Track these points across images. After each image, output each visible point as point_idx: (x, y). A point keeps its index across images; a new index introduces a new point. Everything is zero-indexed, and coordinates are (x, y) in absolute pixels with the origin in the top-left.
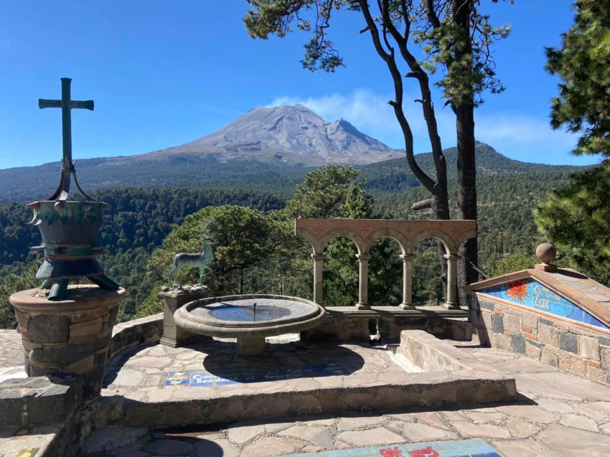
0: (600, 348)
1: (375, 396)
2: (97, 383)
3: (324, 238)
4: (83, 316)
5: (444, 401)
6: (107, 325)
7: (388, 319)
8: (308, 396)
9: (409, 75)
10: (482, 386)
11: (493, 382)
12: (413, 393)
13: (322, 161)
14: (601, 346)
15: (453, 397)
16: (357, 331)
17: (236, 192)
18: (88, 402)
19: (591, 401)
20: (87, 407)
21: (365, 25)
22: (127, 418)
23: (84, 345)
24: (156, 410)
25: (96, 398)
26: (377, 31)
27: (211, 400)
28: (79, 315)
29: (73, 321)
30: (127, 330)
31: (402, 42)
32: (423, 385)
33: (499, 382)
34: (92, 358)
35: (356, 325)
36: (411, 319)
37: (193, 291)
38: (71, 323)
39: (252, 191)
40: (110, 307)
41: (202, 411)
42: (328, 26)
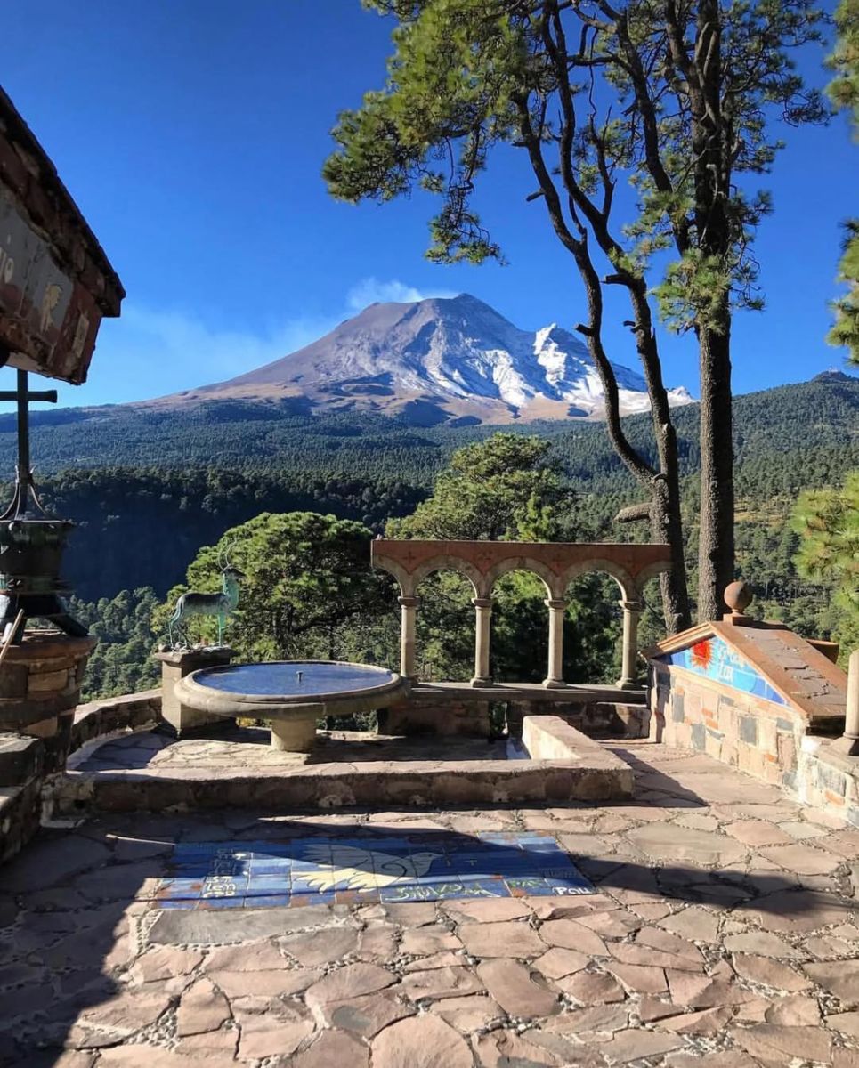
0: (779, 735)
1: (430, 785)
2: (62, 752)
3: (417, 571)
4: (43, 665)
5: (526, 796)
6: (73, 680)
7: (520, 703)
8: (337, 782)
9: (611, 280)
10: (584, 777)
11: (600, 772)
12: (484, 784)
13: (512, 414)
14: (779, 731)
15: (540, 790)
16: (469, 722)
17: (335, 477)
18: (50, 776)
19: (744, 804)
20: (49, 782)
21: (536, 187)
22: (99, 799)
23: (46, 702)
24: (135, 791)
25: (60, 773)
26: (556, 198)
27: (206, 781)
28: (39, 665)
29: (31, 671)
30: (105, 711)
31: (599, 222)
32: (499, 774)
33: (609, 772)
34: (54, 721)
35: (467, 712)
36: (558, 704)
37: (207, 653)
38: (30, 674)
39: (367, 476)
40: (77, 657)
41: (195, 794)
42: (471, 186)
